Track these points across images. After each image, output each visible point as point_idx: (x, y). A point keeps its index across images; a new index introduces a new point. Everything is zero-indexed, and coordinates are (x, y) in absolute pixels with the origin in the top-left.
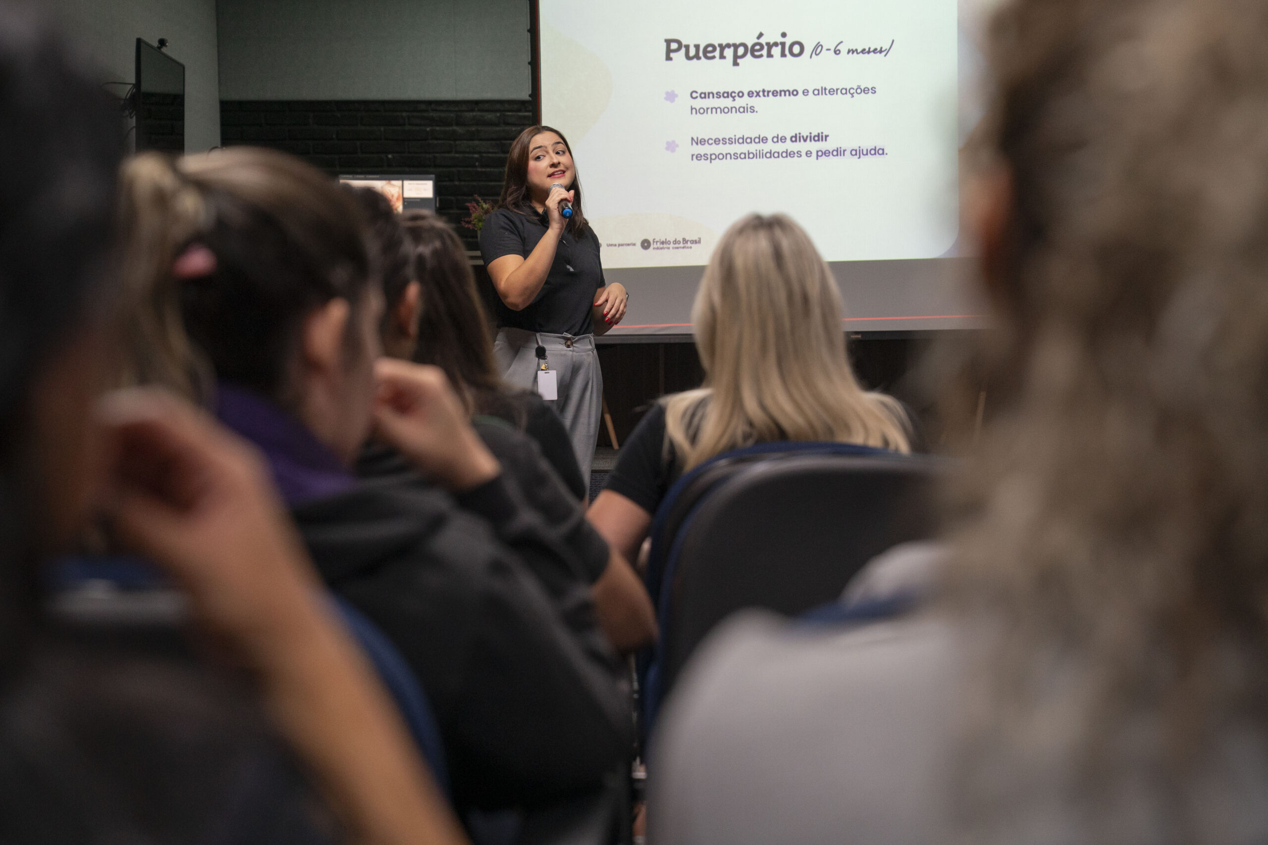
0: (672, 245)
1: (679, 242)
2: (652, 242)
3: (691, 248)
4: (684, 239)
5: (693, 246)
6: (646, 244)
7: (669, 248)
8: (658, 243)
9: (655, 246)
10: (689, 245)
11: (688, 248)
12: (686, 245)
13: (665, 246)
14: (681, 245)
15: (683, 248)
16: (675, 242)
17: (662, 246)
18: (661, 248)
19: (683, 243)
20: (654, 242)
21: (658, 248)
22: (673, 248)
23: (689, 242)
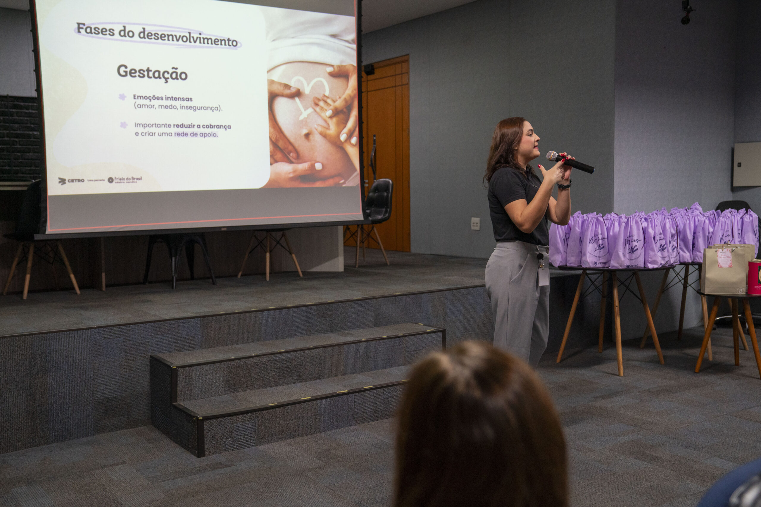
0: (126, 181)
1: (130, 179)
2: (114, 179)
3: (136, 182)
4: (132, 178)
5: (138, 181)
6: (111, 180)
7: (124, 182)
8: (118, 180)
9: (116, 181)
10: (135, 180)
11: (135, 182)
12: (134, 181)
13: (122, 181)
14: (131, 181)
15: (132, 182)
16: (128, 179)
17: (120, 181)
18: (120, 183)
19: (132, 180)
20: (115, 179)
21: (118, 182)
22: (126, 182)
23: (135, 179)
